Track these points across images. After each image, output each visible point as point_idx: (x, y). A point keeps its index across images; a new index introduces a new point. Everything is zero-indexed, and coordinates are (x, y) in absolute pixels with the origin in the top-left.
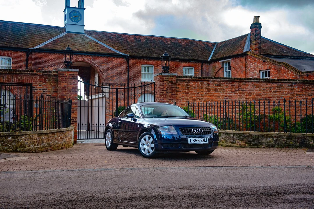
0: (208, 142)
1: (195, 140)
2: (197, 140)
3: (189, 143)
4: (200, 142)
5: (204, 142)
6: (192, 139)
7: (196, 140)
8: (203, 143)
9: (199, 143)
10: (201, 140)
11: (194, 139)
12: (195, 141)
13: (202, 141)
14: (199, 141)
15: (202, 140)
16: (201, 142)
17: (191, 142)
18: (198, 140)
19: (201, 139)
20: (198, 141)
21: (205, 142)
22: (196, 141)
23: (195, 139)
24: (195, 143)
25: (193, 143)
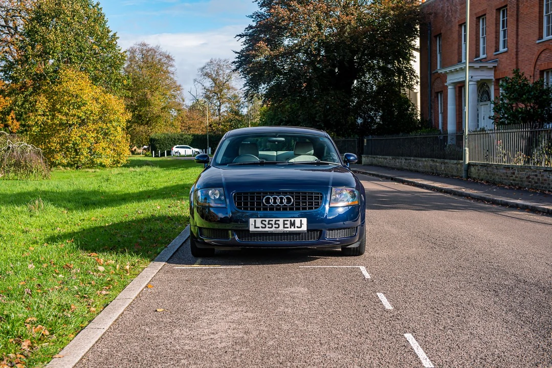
0: (306, 229)
1: (266, 223)
2: (273, 223)
3: (252, 228)
4: (281, 228)
5: (293, 229)
6: (259, 220)
7: (269, 224)
8: (289, 229)
9: (278, 229)
10: (284, 224)
11: (265, 221)
12: (267, 226)
13: (288, 225)
14: (277, 226)
15: (288, 223)
16: (284, 227)
17: (255, 227)
18: (275, 224)
19: (284, 221)
20: (274, 226)
21: (296, 229)
22: (270, 226)
23: (267, 220)
24: (267, 229)
25: (261, 229)
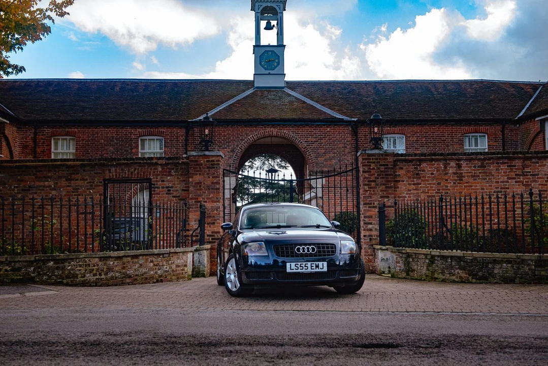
0: (326, 270)
1: (299, 266)
2: (303, 266)
3: (288, 270)
4: (309, 270)
5: (317, 270)
6: (293, 264)
7: (300, 266)
8: (315, 270)
9: (307, 270)
10: (311, 266)
11: (298, 264)
12: (300, 268)
13: (314, 267)
14: (306, 268)
15: (314, 265)
16: (311, 269)
17: (291, 269)
18: (305, 266)
19: (311, 264)
20: (304, 268)
21: (320, 270)
22: (302, 268)
23: (299, 263)
24: (299, 271)
25: (295, 271)
